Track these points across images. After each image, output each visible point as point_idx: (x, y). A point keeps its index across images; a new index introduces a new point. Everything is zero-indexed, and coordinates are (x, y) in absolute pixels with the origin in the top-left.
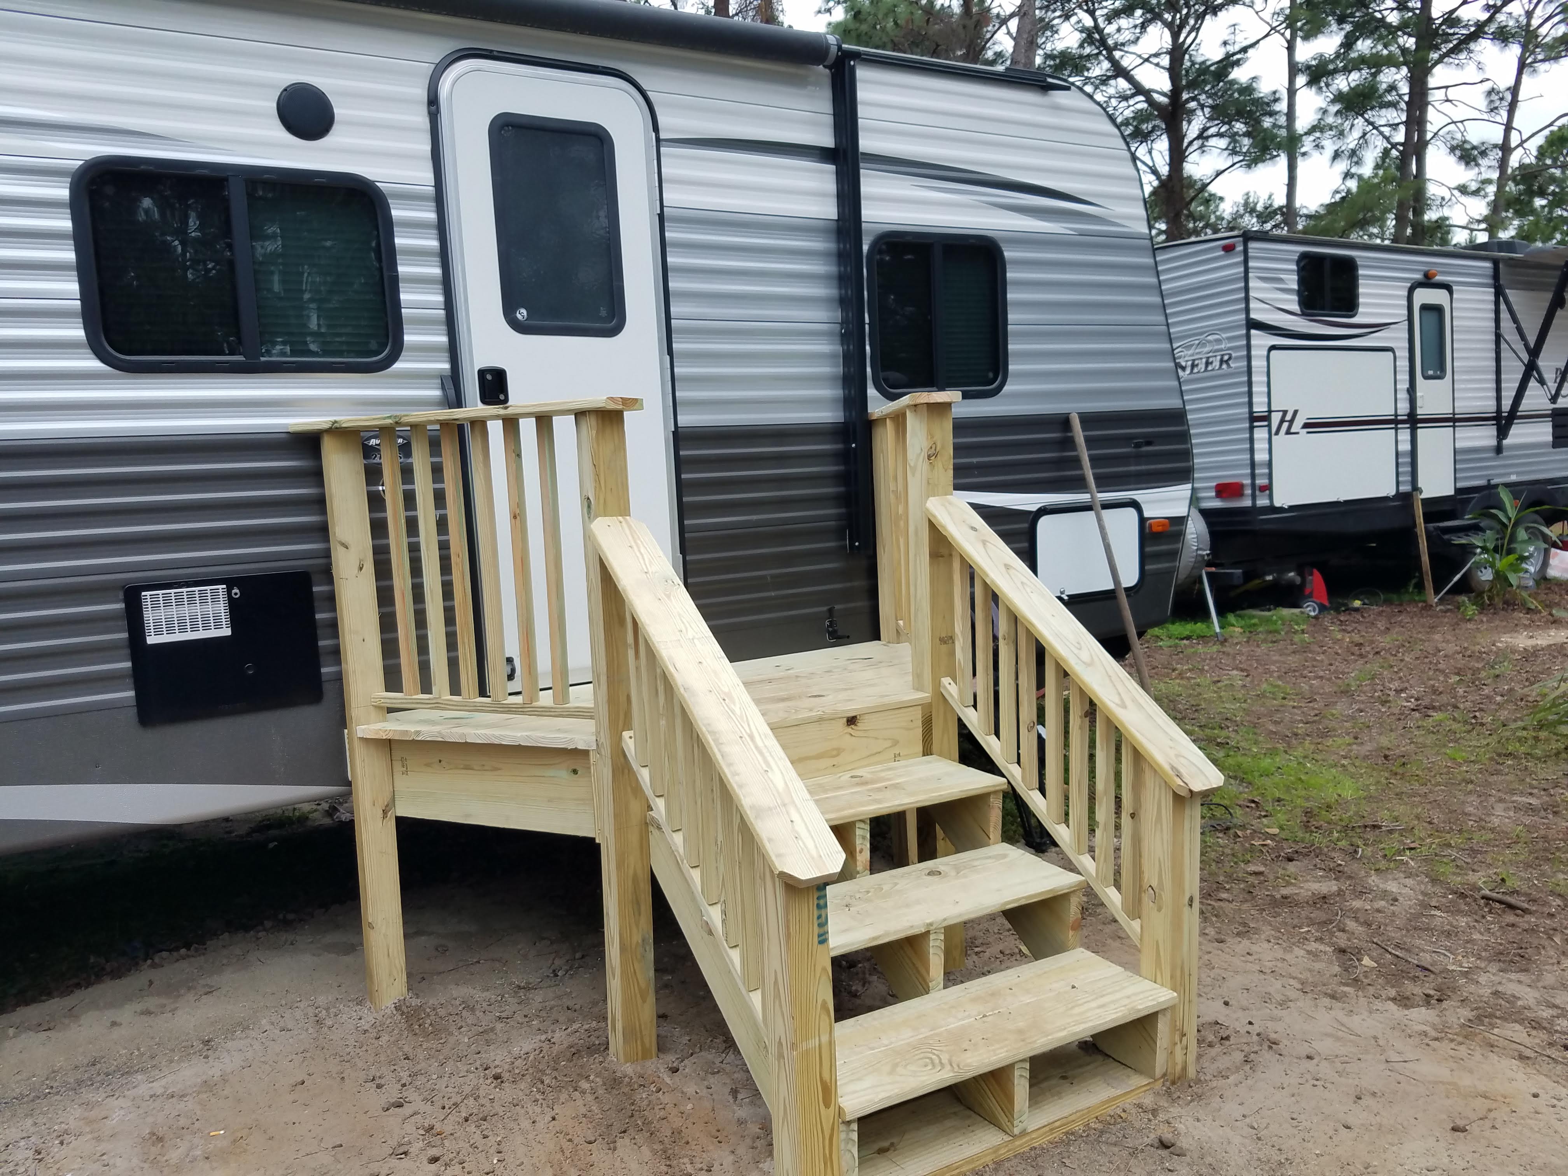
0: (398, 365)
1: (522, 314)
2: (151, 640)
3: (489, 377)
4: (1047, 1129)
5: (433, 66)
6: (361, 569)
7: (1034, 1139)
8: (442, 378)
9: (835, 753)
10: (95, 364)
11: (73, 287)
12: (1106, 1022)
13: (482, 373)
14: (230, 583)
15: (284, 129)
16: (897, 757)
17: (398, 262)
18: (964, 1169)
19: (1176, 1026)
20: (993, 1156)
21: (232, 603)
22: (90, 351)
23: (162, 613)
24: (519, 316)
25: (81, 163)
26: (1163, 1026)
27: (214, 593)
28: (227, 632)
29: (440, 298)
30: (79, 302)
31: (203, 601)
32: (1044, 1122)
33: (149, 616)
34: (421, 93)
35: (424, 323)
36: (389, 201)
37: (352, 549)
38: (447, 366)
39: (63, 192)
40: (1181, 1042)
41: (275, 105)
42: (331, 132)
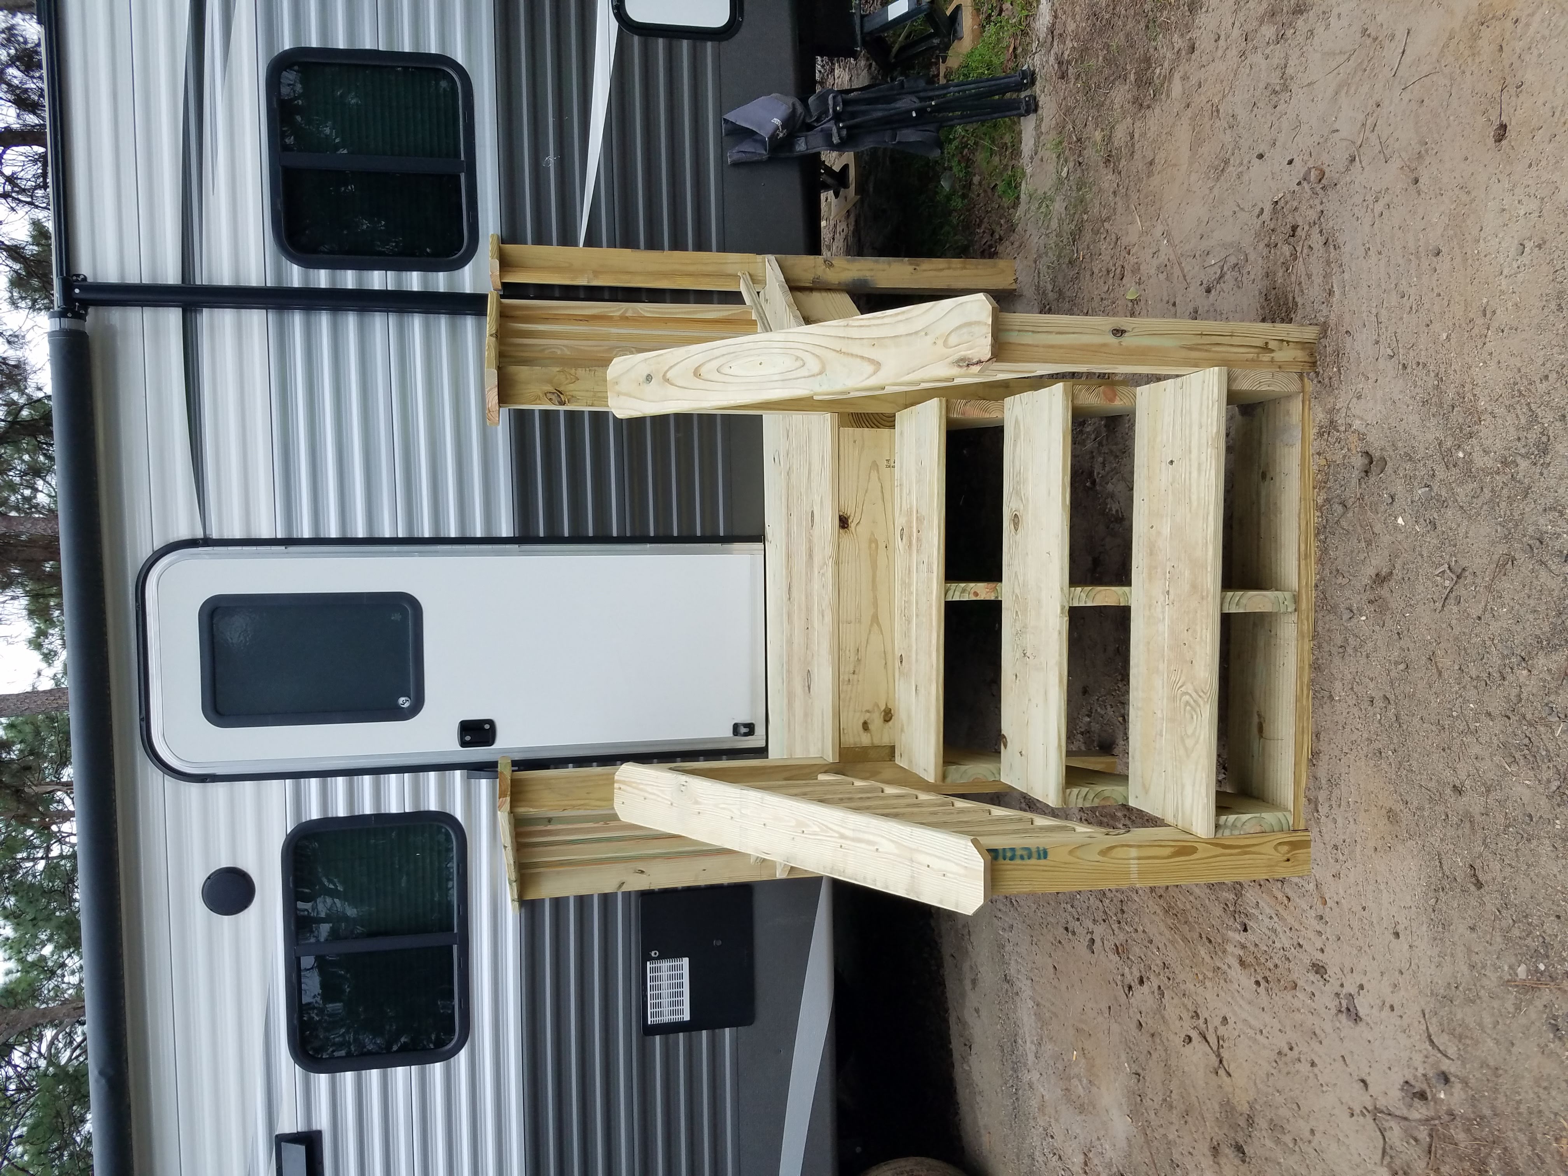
0: (459, 815)
1: (404, 702)
2: (687, 1017)
3: (468, 738)
4: (1303, 562)
5: (166, 776)
6: (642, 872)
7: (1307, 583)
8: (469, 777)
9: (873, 545)
10: (463, 1054)
11: (400, 1072)
12: (1217, 486)
13: (464, 744)
14: (646, 957)
15: (246, 911)
16: (890, 465)
17: (361, 813)
18: (1306, 680)
19: (1253, 360)
20: (1306, 640)
21: (662, 957)
22: (452, 1059)
23: (666, 1009)
24: (407, 705)
25: (297, 1066)
26: (1246, 384)
27: (653, 970)
28: (686, 961)
29: (393, 777)
30: (413, 1067)
31: (659, 978)
32: (1295, 563)
33: (666, 1018)
34: (195, 788)
35: (417, 792)
36: (304, 821)
37: (624, 879)
38: (458, 773)
39: (322, 1080)
40: (1273, 351)
41: (226, 918)
42: (245, 870)
